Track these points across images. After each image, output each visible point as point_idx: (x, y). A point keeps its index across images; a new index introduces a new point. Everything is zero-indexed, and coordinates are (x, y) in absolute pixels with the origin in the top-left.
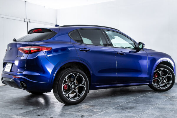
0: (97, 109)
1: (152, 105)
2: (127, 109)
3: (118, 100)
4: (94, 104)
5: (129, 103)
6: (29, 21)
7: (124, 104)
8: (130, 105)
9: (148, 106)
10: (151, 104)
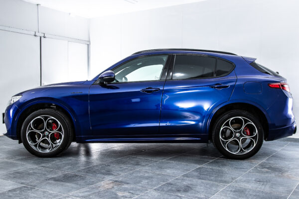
0: (125, 190)
1: (225, 182)
2: (179, 191)
3: (168, 171)
4: (124, 180)
5: (185, 178)
6: (43, 35)
7: (177, 179)
8: (187, 182)
9: (216, 183)
10: (223, 179)
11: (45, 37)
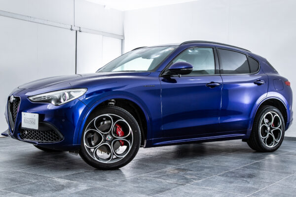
2: (243, 177)
4: (185, 168)
5: (246, 169)
6: (78, 29)
8: (248, 171)
11: (80, 31)
